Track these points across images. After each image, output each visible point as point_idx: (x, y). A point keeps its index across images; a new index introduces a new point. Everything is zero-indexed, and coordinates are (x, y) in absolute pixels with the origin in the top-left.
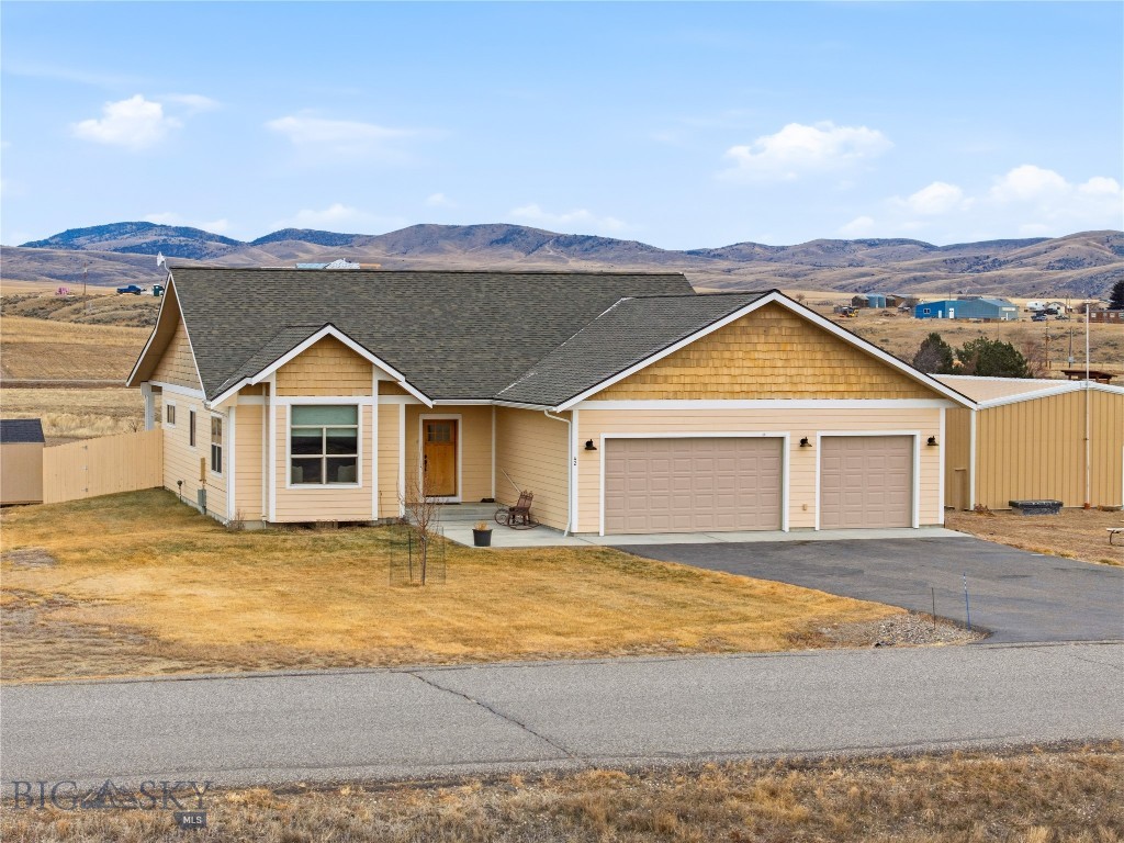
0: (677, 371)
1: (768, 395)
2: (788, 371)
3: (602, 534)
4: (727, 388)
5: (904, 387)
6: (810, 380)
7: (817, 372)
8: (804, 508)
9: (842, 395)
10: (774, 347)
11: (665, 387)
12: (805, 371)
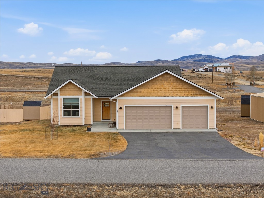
0: (143, 90)
1: (167, 96)
2: (173, 90)
3: (124, 129)
4: (157, 94)
5: (204, 94)
6: (179, 92)
7: (180, 90)
8: (177, 124)
9: (187, 96)
10: (169, 84)
11: (140, 94)
12: (177, 90)
